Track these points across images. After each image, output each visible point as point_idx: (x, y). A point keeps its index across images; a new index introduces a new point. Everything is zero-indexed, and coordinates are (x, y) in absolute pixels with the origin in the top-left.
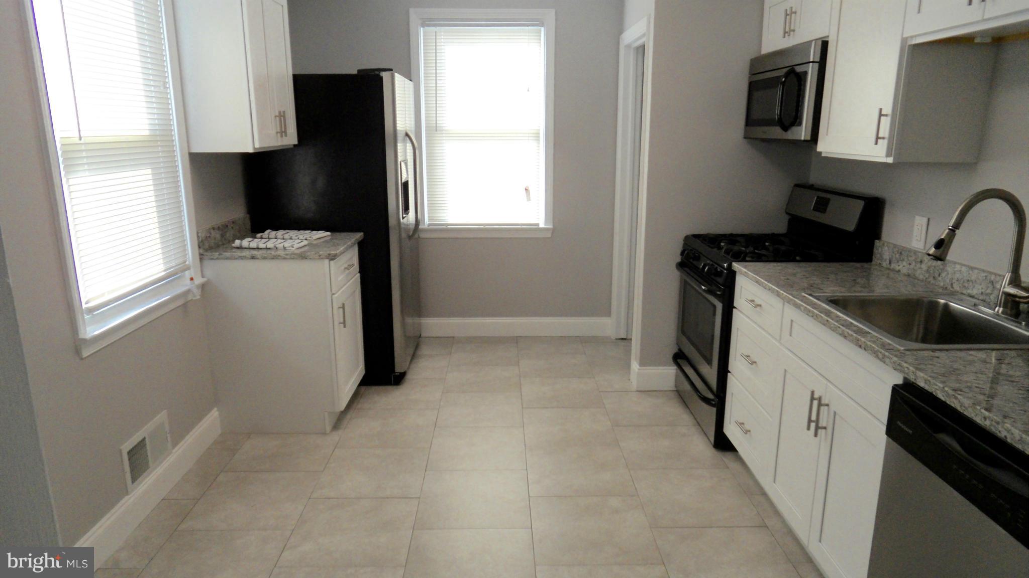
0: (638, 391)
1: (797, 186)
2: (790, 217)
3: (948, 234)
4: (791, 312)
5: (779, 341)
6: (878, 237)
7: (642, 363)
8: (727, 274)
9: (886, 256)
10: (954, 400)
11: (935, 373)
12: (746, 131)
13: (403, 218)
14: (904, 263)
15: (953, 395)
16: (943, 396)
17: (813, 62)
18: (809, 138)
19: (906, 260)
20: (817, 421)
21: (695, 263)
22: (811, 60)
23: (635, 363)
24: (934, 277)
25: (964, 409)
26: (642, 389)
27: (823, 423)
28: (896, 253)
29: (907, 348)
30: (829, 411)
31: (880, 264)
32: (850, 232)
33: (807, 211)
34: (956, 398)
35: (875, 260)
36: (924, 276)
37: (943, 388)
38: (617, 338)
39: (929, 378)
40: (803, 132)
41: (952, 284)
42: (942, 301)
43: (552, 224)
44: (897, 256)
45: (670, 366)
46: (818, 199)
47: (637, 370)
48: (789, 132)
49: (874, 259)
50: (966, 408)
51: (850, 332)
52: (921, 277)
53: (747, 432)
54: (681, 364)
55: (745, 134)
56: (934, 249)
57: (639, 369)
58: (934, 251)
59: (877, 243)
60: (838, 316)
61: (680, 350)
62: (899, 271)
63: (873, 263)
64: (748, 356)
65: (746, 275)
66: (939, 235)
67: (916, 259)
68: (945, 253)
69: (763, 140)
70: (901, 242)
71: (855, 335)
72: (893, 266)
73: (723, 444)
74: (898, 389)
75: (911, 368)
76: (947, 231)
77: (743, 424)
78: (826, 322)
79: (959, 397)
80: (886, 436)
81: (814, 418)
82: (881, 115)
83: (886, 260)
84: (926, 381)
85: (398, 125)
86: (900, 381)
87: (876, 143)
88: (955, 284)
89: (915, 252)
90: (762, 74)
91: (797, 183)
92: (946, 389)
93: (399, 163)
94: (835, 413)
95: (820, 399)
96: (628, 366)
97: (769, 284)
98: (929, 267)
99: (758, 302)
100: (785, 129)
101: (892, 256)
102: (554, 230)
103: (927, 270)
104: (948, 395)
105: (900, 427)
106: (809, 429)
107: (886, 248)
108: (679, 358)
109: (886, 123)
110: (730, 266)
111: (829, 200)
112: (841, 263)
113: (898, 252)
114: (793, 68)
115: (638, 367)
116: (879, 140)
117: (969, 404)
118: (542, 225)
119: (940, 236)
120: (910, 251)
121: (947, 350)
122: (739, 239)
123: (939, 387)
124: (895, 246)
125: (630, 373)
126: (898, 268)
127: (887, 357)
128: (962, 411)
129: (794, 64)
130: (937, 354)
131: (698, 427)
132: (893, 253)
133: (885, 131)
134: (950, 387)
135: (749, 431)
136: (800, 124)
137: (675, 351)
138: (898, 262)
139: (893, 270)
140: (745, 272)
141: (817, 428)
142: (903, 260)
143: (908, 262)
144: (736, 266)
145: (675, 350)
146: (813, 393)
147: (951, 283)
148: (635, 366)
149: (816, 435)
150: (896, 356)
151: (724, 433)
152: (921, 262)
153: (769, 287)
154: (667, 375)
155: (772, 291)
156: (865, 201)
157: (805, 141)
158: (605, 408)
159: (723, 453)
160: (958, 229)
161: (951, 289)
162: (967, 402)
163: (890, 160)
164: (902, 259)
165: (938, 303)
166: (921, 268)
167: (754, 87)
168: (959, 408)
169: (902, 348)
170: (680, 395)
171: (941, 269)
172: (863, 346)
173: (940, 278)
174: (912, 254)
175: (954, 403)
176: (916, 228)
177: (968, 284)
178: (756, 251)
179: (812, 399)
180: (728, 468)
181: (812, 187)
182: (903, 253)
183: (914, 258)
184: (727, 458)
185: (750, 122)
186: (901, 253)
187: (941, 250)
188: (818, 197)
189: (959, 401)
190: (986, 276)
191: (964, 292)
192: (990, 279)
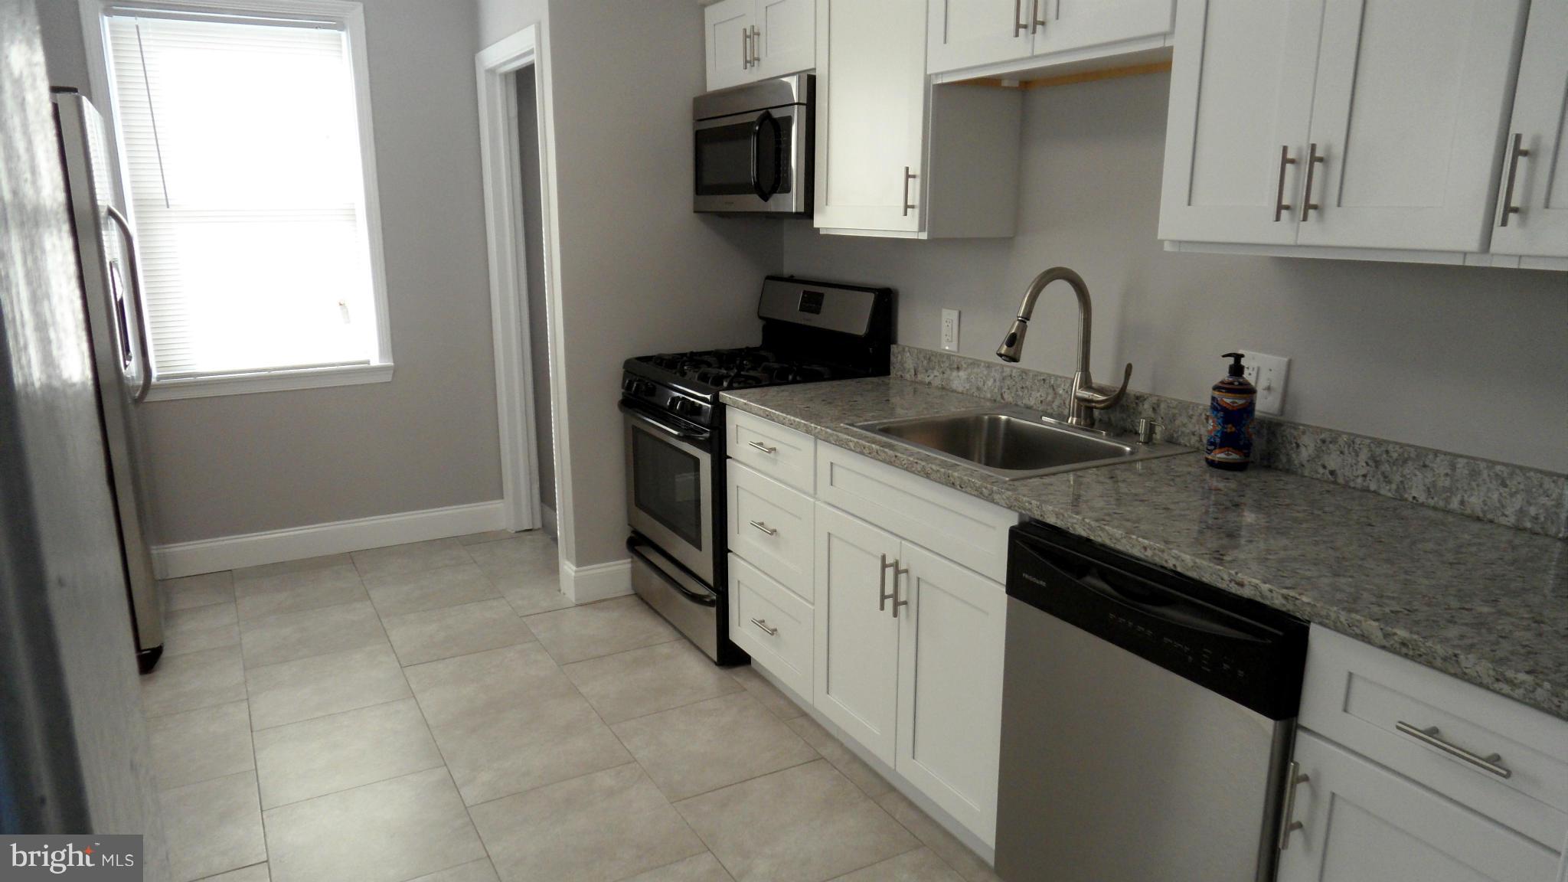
0: (577, 606)
1: (768, 278)
2: (764, 322)
3: (1018, 327)
4: (828, 453)
5: (814, 495)
6: (895, 342)
7: (581, 561)
8: (713, 409)
9: (910, 364)
10: (1100, 533)
11: (1062, 503)
12: (695, 203)
13: (126, 366)
14: (936, 373)
15: (1099, 527)
16: (1084, 530)
17: (798, 104)
18: (802, 209)
19: (937, 367)
20: (895, 596)
21: (650, 398)
22: (796, 101)
23: (567, 562)
24: (978, 388)
25: (1115, 541)
26: (583, 602)
27: (902, 598)
28: (923, 359)
29: (1012, 478)
30: (908, 579)
31: (901, 376)
32: (861, 336)
33: (792, 313)
34: (1102, 530)
35: (893, 371)
36: (964, 387)
37: (1083, 519)
38: (518, 530)
39: (1062, 511)
40: (793, 202)
41: (1002, 395)
42: (1003, 417)
43: (392, 360)
44: (925, 362)
45: (625, 559)
46: (806, 296)
47: (573, 574)
48: (771, 201)
49: (891, 371)
50: (1118, 540)
51: (934, 467)
52: (960, 389)
53: (774, 631)
54: (643, 553)
55: (695, 207)
56: (1005, 347)
57: (576, 572)
58: (1007, 350)
59: (894, 348)
60: (906, 449)
61: (635, 532)
62: (930, 383)
63: (892, 375)
64: (762, 524)
65: (745, 408)
66: (1008, 330)
67: (950, 365)
68: (1019, 351)
69: (722, 215)
70: (925, 344)
71: (943, 470)
72: (920, 377)
73: (731, 657)
74: (1018, 531)
75: (1033, 502)
76: (1017, 323)
77: (764, 621)
78: (894, 458)
79: (1107, 528)
80: (1006, 595)
81: (889, 590)
82: (908, 176)
83: (909, 371)
84: (1057, 515)
85: (98, 197)
86: (1015, 522)
87: (906, 214)
88: (1006, 394)
89: (949, 356)
90: (716, 120)
91: (770, 274)
92: (1087, 521)
93: (108, 266)
94: (919, 579)
95: (896, 565)
96: (553, 569)
97: (789, 416)
98: (969, 375)
99: (770, 444)
100: (765, 197)
101: (917, 364)
102: (395, 370)
103: (968, 378)
104: (1091, 528)
105: (1028, 581)
106: (882, 608)
107: (908, 354)
108: (637, 543)
109: (915, 186)
110: (716, 397)
111: (822, 295)
112: (858, 380)
113: (925, 357)
114: (768, 112)
115: (574, 568)
116: (909, 210)
117: (1122, 534)
118: (376, 361)
119: (1010, 330)
120: (942, 355)
121: (1054, 474)
122: (706, 358)
123: (1078, 520)
124: (920, 351)
125: (557, 581)
126: (927, 380)
127: (996, 493)
128: (1112, 545)
129: (769, 106)
130: (1047, 480)
131: (684, 640)
132: (918, 359)
133: (914, 198)
134: (1090, 518)
135: (776, 630)
136: (788, 190)
137: (629, 535)
138: (927, 371)
139: (922, 383)
140: (745, 404)
141: (896, 604)
142: (933, 369)
143: (941, 370)
144: (725, 396)
145: (627, 534)
146: (884, 558)
148: (568, 568)
149: (895, 614)
150: (1007, 489)
151: (731, 641)
152: (959, 368)
153: (789, 420)
154: (618, 571)
155: (797, 426)
156: (874, 293)
157: (797, 213)
158: (537, 640)
159: (730, 670)
160: (1029, 320)
161: (1002, 401)
162: (1118, 533)
163: (924, 236)
164: (931, 367)
165: (999, 419)
166: (958, 376)
167: (703, 139)
168: (1108, 542)
169: (1007, 479)
170: (642, 598)
172: (957, 483)
173: (985, 388)
174: (944, 359)
175: (1101, 537)
176: (944, 324)
177: (1023, 392)
178: (742, 373)
179: (884, 566)
180: (745, 690)
181: (791, 279)
182: (933, 358)
183: (947, 365)
184: (738, 676)
185: (701, 187)
186: (929, 359)
187: (1014, 347)
188: (805, 292)
189: (1108, 533)
190: (1044, 380)
191: (1019, 403)
192: (1050, 383)
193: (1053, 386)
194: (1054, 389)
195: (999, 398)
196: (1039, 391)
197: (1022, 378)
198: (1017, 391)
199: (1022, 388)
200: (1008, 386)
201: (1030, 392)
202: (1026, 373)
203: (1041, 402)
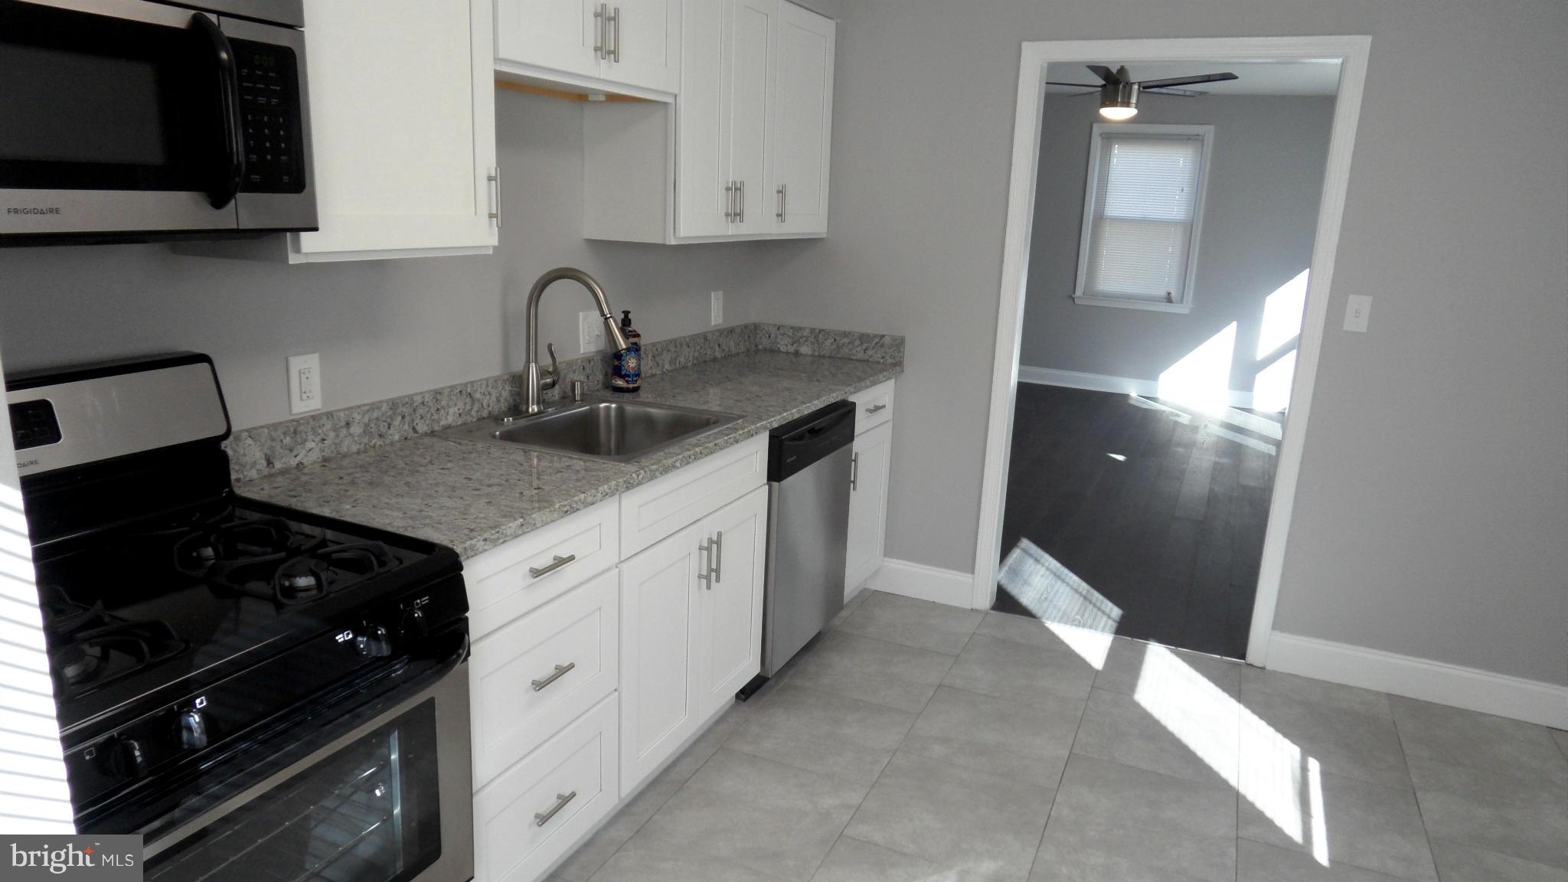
5: (619, 562)
14: (310, 445)
19: (310, 437)
24: (380, 435)
41: (414, 428)
44: (285, 441)
98: (367, 425)
100: (223, 198)
103: (364, 431)
105: (788, 462)
107: (249, 441)
111: (47, 405)
126: (294, 462)
138: (291, 451)
142: (304, 441)
143: (318, 439)
147: (411, 428)
152: (348, 424)
164: (299, 440)
166: (350, 434)
171: (391, 417)
173: (392, 430)
190: (460, 392)
191: (436, 428)
192: (467, 392)
193: (470, 394)
194: (471, 397)
195: (411, 434)
196: (456, 405)
197: (437, 400)
198: (432, 415)
199: (438, 410)
200: (421, 415)
201: (447, 410)
202: (440, 393)
203: (460, 415)
